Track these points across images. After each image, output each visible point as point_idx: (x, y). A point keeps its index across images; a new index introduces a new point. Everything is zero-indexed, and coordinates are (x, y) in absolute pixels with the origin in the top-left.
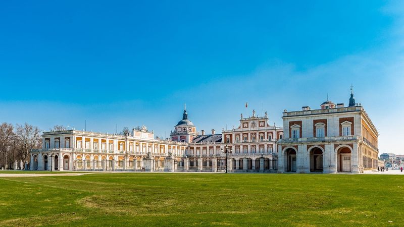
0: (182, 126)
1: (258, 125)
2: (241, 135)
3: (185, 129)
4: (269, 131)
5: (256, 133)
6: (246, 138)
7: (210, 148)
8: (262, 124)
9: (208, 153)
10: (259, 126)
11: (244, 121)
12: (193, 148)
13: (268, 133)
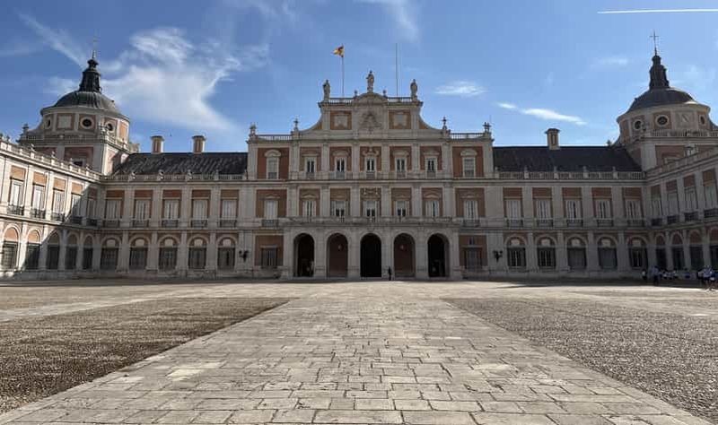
0: (81, 110)
1: (386, 124)
2: (326, 152)
3: (87, 123)
4: (427, 144)
5: (379, 148)
6: (341, 166)
7: (196, 194)
8: (402, 119)
9: (185, 215)
10: (392, 127)
11: (337, 105)
12: (121, 194)
13: (423, 150)
